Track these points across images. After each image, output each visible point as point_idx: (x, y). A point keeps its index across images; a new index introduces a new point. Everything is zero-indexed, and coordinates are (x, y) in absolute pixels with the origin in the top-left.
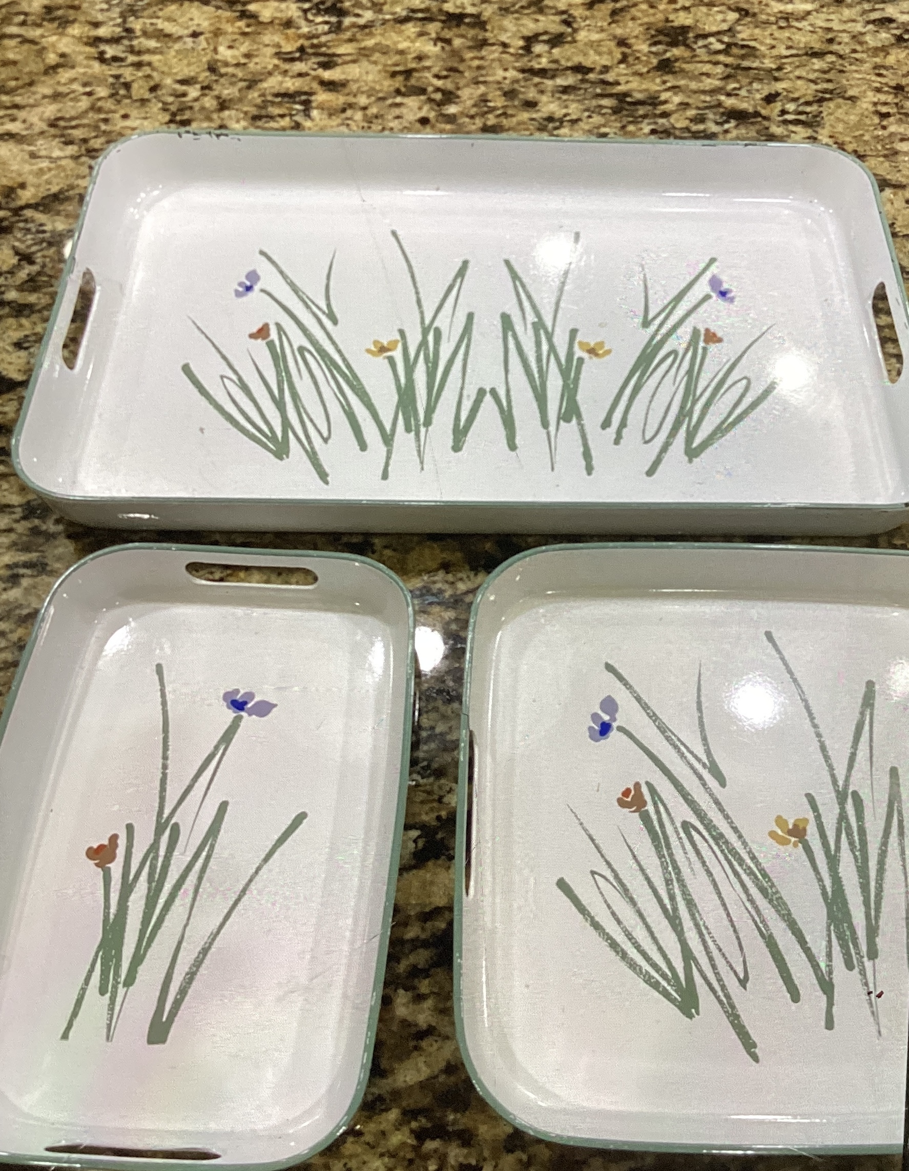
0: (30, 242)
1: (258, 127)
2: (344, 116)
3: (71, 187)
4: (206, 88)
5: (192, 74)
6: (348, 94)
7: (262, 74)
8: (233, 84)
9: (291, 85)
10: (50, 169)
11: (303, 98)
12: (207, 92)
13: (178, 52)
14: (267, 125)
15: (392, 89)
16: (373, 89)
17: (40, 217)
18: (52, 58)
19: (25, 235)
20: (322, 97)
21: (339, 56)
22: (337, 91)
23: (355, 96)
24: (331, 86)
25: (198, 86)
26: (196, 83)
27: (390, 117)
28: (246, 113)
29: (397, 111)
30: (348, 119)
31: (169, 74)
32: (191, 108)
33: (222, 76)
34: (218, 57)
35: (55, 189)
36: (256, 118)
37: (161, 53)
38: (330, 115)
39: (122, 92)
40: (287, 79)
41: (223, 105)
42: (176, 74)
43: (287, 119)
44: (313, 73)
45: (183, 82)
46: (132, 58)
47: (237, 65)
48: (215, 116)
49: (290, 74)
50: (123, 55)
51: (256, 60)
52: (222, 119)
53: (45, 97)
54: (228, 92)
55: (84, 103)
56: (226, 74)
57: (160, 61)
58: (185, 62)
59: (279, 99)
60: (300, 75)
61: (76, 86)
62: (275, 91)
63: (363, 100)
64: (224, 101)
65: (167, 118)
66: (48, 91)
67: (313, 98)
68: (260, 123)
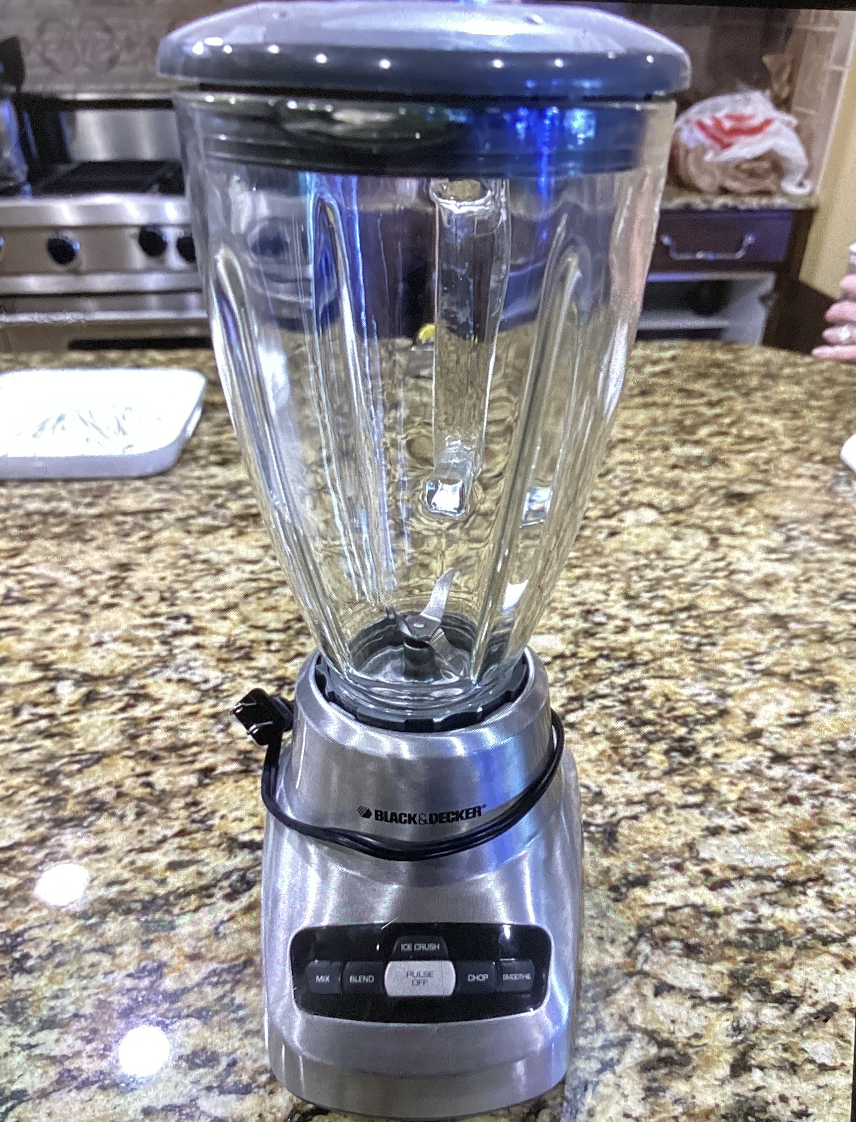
1: (53, 579)
5: (105, 612)
7: (41, 616)
12: (93, 600)
14: (45, 581)
25: (100, 603)
26: (102, 606)
28: (61, 588)
31: (126, 610)
32: (108, 588)
33: (78, 612)
36: (53, 585)
37: (133, 626)
40: (19, 614)
42: (120, 611)
43: (27, 586)
45: (114, 605)
47: (62, 622)
48: (88, 584)
49: (15, 618)
51: (43, 627)
52: (82, 582)
56: (74, 613)
57: (135, 620)
58: (112, 621)
59: (31, 599)
62: (32, 604)
64: (79, 594)
68: (51, 582)
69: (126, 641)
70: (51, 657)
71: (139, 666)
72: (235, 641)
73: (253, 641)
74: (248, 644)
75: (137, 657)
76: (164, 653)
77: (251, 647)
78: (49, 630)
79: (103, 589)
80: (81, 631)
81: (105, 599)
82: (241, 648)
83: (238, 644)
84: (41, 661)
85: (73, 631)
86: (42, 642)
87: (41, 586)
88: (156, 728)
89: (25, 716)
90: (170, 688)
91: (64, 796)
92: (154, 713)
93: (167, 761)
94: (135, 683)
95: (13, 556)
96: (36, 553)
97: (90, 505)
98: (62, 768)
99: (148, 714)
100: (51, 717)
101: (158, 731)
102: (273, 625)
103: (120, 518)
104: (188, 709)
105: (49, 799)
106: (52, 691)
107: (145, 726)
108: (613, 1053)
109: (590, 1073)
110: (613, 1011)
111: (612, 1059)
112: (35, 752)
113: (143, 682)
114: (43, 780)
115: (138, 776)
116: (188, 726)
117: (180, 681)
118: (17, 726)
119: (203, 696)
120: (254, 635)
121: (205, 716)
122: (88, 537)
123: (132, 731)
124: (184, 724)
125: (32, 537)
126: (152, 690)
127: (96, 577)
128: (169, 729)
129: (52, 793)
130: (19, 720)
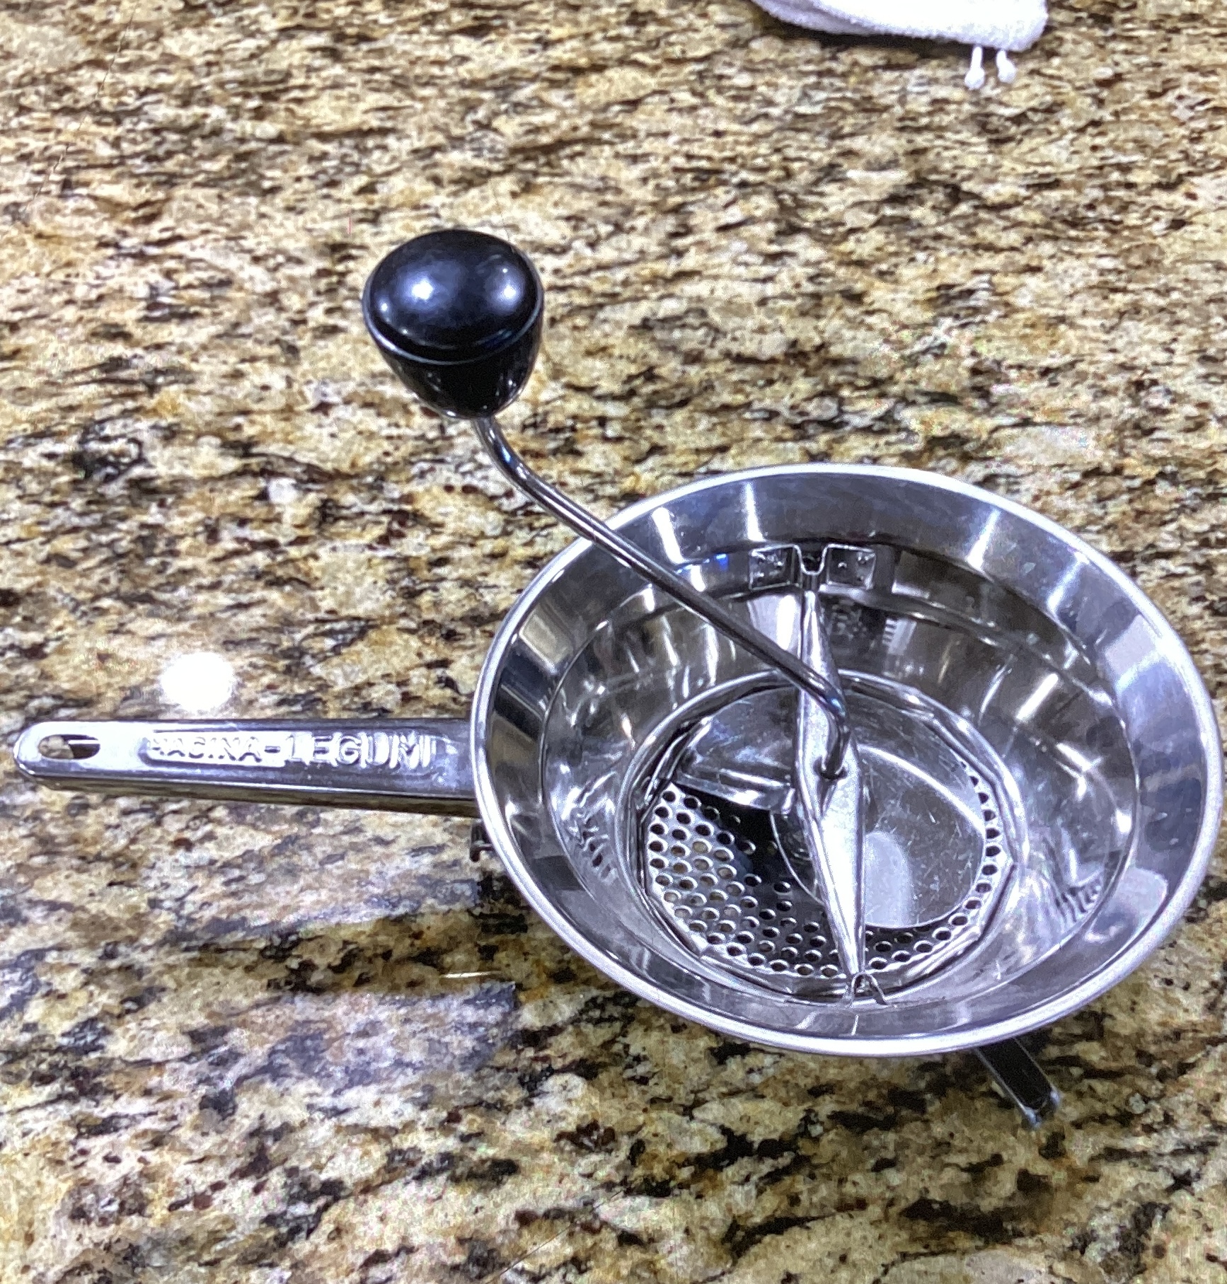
69: (367, 405)
70: (249, 431)
71: (397, 455)
72: (546, 413)
73: (575, 417)
74: (570, 423)
75: (389, 438)
76: (432, 434)
77: (573, 429)
78: (237, 375)
79: (311, 296)
80: (289, 381)
81: (317, 316)
82: (558, 430)
83: (552, 421)
84: (232, 437)
85: (275, 378)
86: (227, 398)
87: (206, 285)
88: (442, 579)
89: (227, 543)
90: (453, 504)
91: (318, 695)
92: (434, 550)
93: (469, 643)
94: (394, 490)
95: (149, 219)
96: (186, 215)
97: (259, 114)
98: (305, 644)
99: (424, 553)
100: (271, 545)
101: (447, 585)
102: (606, 386)
103: (316, 146)
104: (488, 546)
105: (296, 700)
106: (263, 496)
107: (425, 574)
108: (1189, 1164)
109: (1156, 1191)
110: (1190, 1098)
111: (1188, 1173)
112: (257, 611)
113: (407, 489)
114: (282, 664)
115: (430, 666)
116: (491, 580)
117: (468, 490)
118: (217, 560)
119: (508, 522)
120: (576, 404)
121: (517, 562)
122: (267, 184)
123: (405, 583)
124: (485, 574)
125: (170, 181)
126: (425, 505)
127: (297, 271)
128: (465, 583)
129: (299, 689)
130: (218, 550)
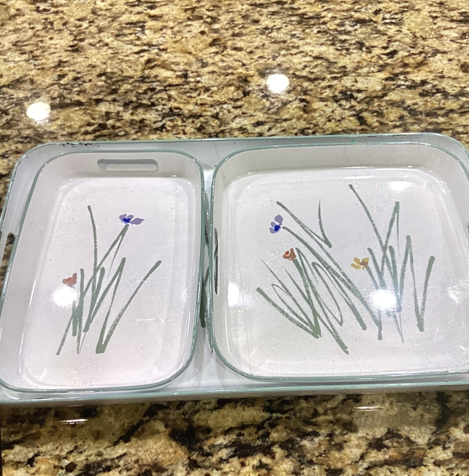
0: (6, 104)
1: (119, 40)
2: (162, 32)
3: (26, 75)
4: (91, 22)
5: (84, 15)
6: (163, 21)
7: (119, 14)
8: (105, 19)
9: (134, 18)
10: (14, 67)
11: (141, 24)
12: (92, 24)
13: (76, 5)
14: (123, 39)
15: (186, 17)
16: (176, 18)
17: (11, 91)
18: (13, 12)
19: (4, 100)
20: (150, 23)
21: (158, 2)
22: (158, 20)
23: (167, 22)
24: (154, 17)
25: (87, 21)
26: (86, 20)
27: (185, 32)
28: (112, 33)
29: (189, 29)
30: (164, 34)
31: (72, 16)
32: (84, 32)
33: (99, 15)
34: (97, 6)
35: (17, 77)
36: (117, 36)
37: (68, 6)
38: (155, 32)
39: (49, 26)
40: (132, 15)
41: (100, 30)
42: (76, 16)
43: (133, 35)
44: (145, 12)
45: (79, 20)
46: (53, 9)
47: (107, 10)
48: (97, 36)
49: (134, 13)
50: (48, 8)
51: (116, 7)
52: (100, 37)
53: (10, 31)
54: (103, 23)
55: (30, 33)
56: (101, 15)
57: (67, 10)
58: (80, 10)
59: (129, 26)
60: (139, 13)
61: (25, 25)
62: (127, 22)
63: (171, 24)
64: (101, 28)
65: (73, 38)
66: (11, 28)
67: (146, 24)
68: (119, 38)
